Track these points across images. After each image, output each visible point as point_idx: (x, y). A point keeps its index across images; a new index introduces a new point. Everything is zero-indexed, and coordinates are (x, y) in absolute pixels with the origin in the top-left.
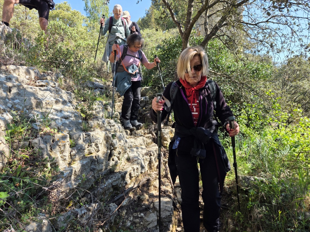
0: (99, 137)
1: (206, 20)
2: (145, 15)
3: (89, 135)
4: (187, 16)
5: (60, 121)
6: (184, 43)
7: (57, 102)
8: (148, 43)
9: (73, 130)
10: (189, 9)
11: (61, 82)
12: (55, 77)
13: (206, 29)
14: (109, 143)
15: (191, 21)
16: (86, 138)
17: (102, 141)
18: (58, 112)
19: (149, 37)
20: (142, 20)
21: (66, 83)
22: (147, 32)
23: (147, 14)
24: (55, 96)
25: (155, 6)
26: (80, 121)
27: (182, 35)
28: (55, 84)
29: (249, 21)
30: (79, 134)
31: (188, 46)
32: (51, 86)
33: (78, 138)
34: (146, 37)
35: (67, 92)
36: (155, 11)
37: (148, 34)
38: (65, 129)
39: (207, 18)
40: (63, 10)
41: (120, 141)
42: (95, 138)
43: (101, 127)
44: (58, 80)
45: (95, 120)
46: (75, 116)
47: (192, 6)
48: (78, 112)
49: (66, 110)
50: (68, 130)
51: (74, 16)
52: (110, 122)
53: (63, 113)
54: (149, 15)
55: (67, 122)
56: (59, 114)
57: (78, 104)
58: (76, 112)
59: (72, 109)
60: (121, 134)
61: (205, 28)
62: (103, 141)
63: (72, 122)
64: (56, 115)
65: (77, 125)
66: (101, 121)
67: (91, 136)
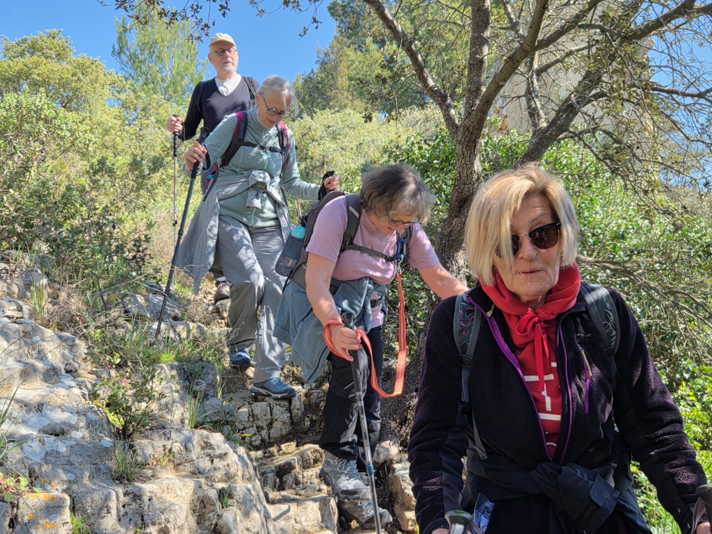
0: (173, 500)
1: (532, 82)
2: (316, 68)
3: (137, 497)
4: (470, 72)
5: (36, 445)
6: (464, 157)
7: (27, 373)
8: (330, 157)
9: (82, 478)
10: (474, 49)
11: (41, 299)
12: (21, 283)
13: (533, 113)
14: (208, 523)
15: (484, 89)
16: (127, 508)
17: (183, 515)
18: (28, 411)
19: (334, 137)
20: (306, 81)
21: (55, 304)
22: (326, 123)
23: (323, 64)
24: (21, 351)
25: (349, 38)
26: (107, 441)
27: (456, 132)
28: (20, 309)
29: (676, 84)
30: (105, 492)
31: (476, 168)
32: (8, 317)
33: (101, 509)
34: (322, 138)
35: (60, 337)
36: (351, 53)
37: (329, 127)
38: (56, 476)
39: (535, 76)
40: (47, 58)
41: (246, 514)
42: (158, 506)
43: (179, 462)
44: (28, 294)
45: (155, 436)
46: (90, 424)
47: (485, 41)
48: (98, 407)
49: (59, 401)
50: (64, 477)
51: (80, 75)
52: (212, 441)
53: (49, 412)
54: (329, 65)
55: (63, 448)
56: (33, 417)
57: (99, 377)
58: (91, 408)
59: (78, 399)
60: (250, 486)
61: (529, 107)
62: (187, 517)
63: (78, 448)
64: (24, 422)
65: (94, 456)
66: (179, 439)
67: (146, 498)
